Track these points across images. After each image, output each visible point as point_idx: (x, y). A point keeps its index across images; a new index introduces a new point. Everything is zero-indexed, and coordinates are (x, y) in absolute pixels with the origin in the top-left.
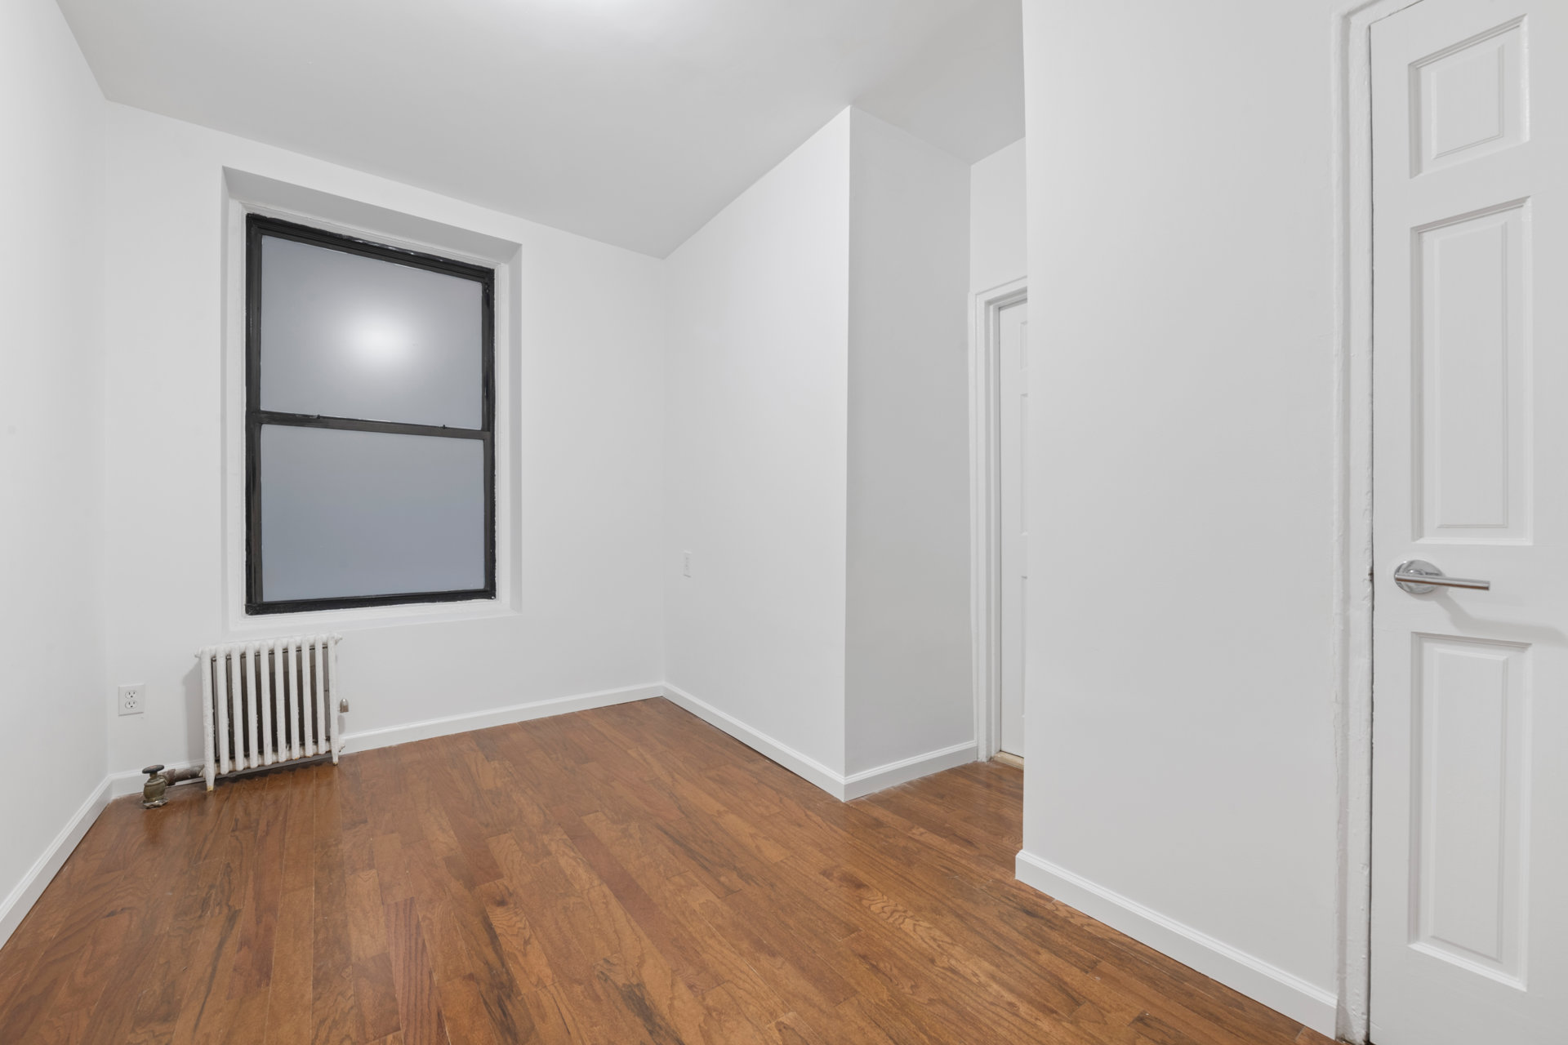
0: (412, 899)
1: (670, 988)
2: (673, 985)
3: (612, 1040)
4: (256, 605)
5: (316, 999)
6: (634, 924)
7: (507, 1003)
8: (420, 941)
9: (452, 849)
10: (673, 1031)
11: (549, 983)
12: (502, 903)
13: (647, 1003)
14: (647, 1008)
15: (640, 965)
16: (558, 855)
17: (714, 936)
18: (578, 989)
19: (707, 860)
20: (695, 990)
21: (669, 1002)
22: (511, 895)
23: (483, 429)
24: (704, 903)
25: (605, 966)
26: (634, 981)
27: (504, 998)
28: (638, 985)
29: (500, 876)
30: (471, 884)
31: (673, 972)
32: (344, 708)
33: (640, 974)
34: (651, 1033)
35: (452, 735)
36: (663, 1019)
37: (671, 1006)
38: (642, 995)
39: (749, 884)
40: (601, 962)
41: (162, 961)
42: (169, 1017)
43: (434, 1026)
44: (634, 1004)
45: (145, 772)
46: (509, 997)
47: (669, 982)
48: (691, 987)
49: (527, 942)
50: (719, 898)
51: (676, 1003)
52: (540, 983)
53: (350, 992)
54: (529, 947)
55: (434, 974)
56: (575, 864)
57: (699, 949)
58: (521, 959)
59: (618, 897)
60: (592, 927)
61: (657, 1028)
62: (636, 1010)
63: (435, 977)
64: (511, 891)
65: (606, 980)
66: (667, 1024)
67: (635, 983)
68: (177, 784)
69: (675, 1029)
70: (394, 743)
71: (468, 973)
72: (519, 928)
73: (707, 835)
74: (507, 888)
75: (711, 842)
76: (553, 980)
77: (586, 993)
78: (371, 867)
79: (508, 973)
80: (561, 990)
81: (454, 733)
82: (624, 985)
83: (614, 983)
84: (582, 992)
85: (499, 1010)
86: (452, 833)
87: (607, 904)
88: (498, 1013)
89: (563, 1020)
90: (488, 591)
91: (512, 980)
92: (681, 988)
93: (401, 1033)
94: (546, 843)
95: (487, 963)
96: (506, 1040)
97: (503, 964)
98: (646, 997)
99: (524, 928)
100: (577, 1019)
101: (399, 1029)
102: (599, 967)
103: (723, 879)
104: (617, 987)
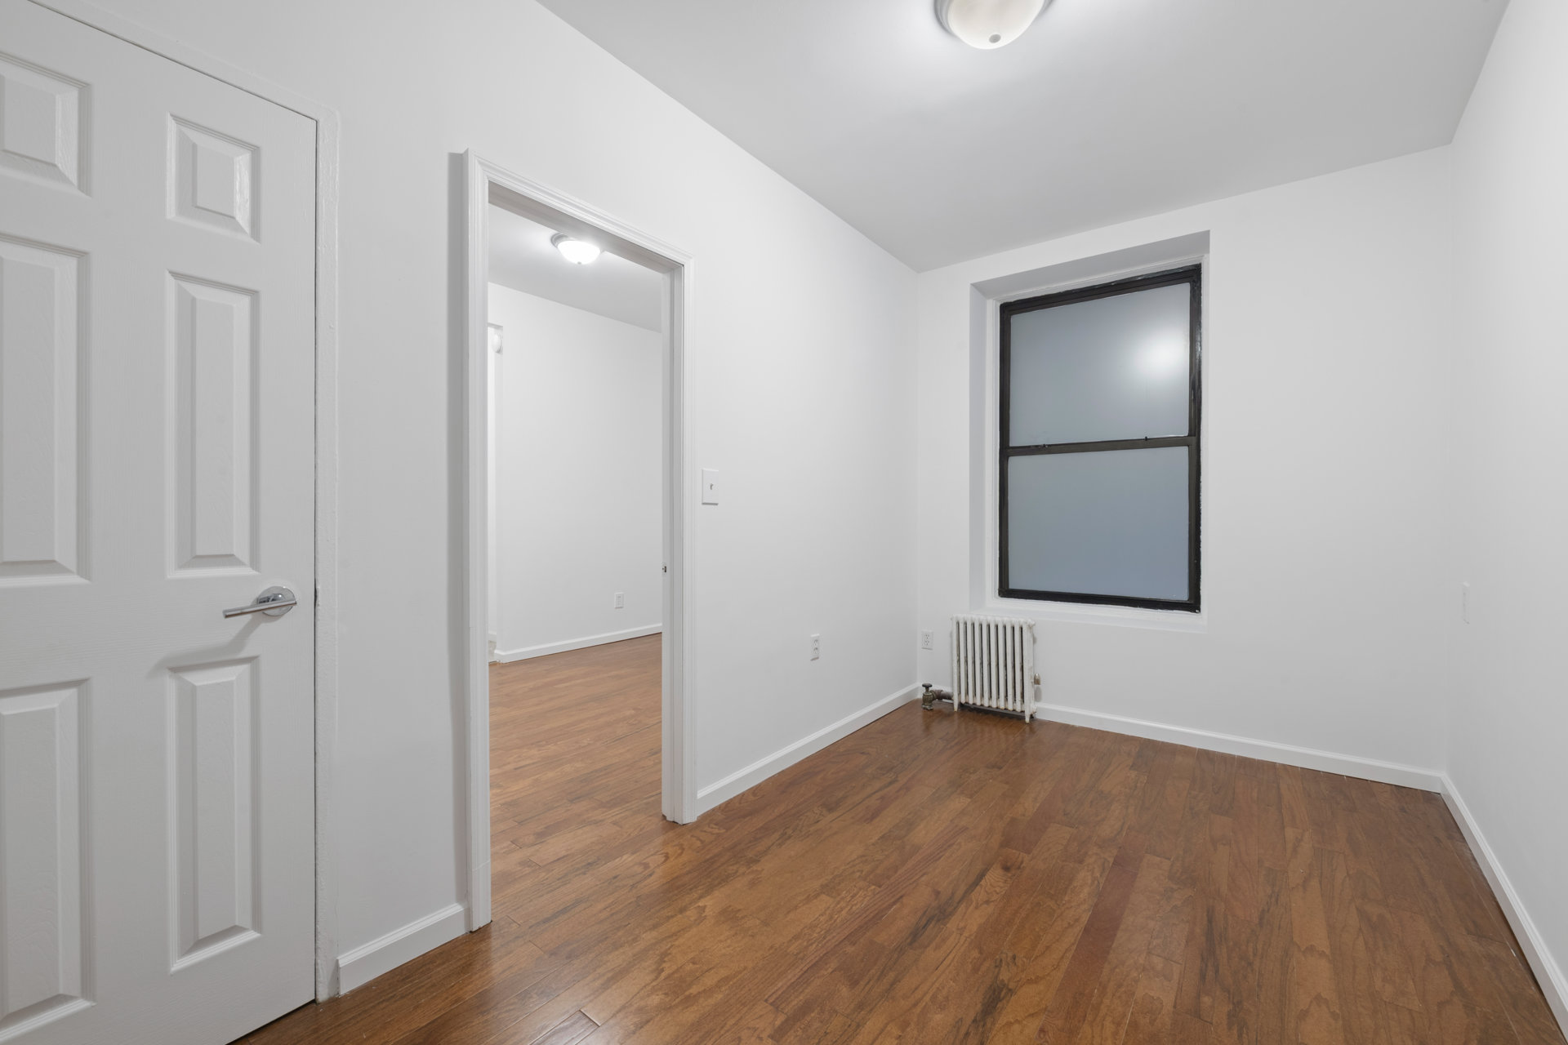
0: (967, 828)
1: (1026, 1015)
2: (1032, 1015)
3: (950, 998)
4: (1006, 591)
5: (873, 844)
6: (1070, 955)
7: (933, 923)
8: (941, 854)
9: (1024, 815)
10: (988, 1037)
11: (966, 934)
12: (1006, 869)
13: (1000, 1005)
14: (995, 1007)
15: (1030, 981)
16: (1086, 868)
17: (1118, 1024)
18: (975, 954)
19: (1217, 971)
20: (1042, 1036)
21: (1012, 1021)
22: (1019, 868)
23: (1190, 435)
24: (1153, 997)
25: (1009, 959)
26: (1012, 985)
27: (936, 919)
28: (1010, 990)
29: (1028, 852)
30: (1006, 843)
31: (1046, 1009)
32: (1037, 681)
33: (1021, 986)
34: (975, 1021)
35: (1128, 736)
36: (993, 1023)
37: (1009, 1024)
38: (1003, 998)
39: (1230, 1028)
40: (1010, 954)
41: (854, 785)
42: (830, 810)
43: (893, 900)
44: (990, 997)
45: (923, 686)
46: (938, 921)
47: (1032, 1011)
48: (1042, 1030)
49: (987, 902)
50: (1175, 1007)
51: (1016, 1027)
52: (961, 931)
53: (886, 853)
54: (986, 906)
55: (925, 876)
56: (1089, 882)
57: (1089, 1018)
58: (972, 907)
59: (1086, 930)
60: (1037, 930)
61: (982, 1023)
62: (986, 1000)
63: (923, 879)
64: (1022, 866)
65: (996, 966)
66: (991, 1028)
67: (1010, 987)
68: (944, 700)
69: (990, 1038)
70: (1077, 723)
71: (939, 890)
72: (995, 891)
73: (1255, 955)
74: (1022, 862)
75: (1250, 964)
76: (970, 935)
77: (975, 961)
78: (971, 797)
79: (956, 908)
80: (966, 945)
81: (1130, 734)
82: (1003, 980)
83: (998, 974)
84: (975, 958)
85: (925, 922)
86: (1038, 805)
87: (1070, 926)
88: (924, 921)
89: (944, 960)
90: (1192, 604)
91: (952, 914)
92: (1033, 1026)
93: (879, 889)
94: (1090, 853)
95: (953, 894)
96: (907, 939)
97: (960, 902)
98: (1004, 1001)
99: (998, 894)
100: (950, 967)
101: (880, 887)
102: (1004, 955)
103: (1206, 1000)
104: (997, 977)
